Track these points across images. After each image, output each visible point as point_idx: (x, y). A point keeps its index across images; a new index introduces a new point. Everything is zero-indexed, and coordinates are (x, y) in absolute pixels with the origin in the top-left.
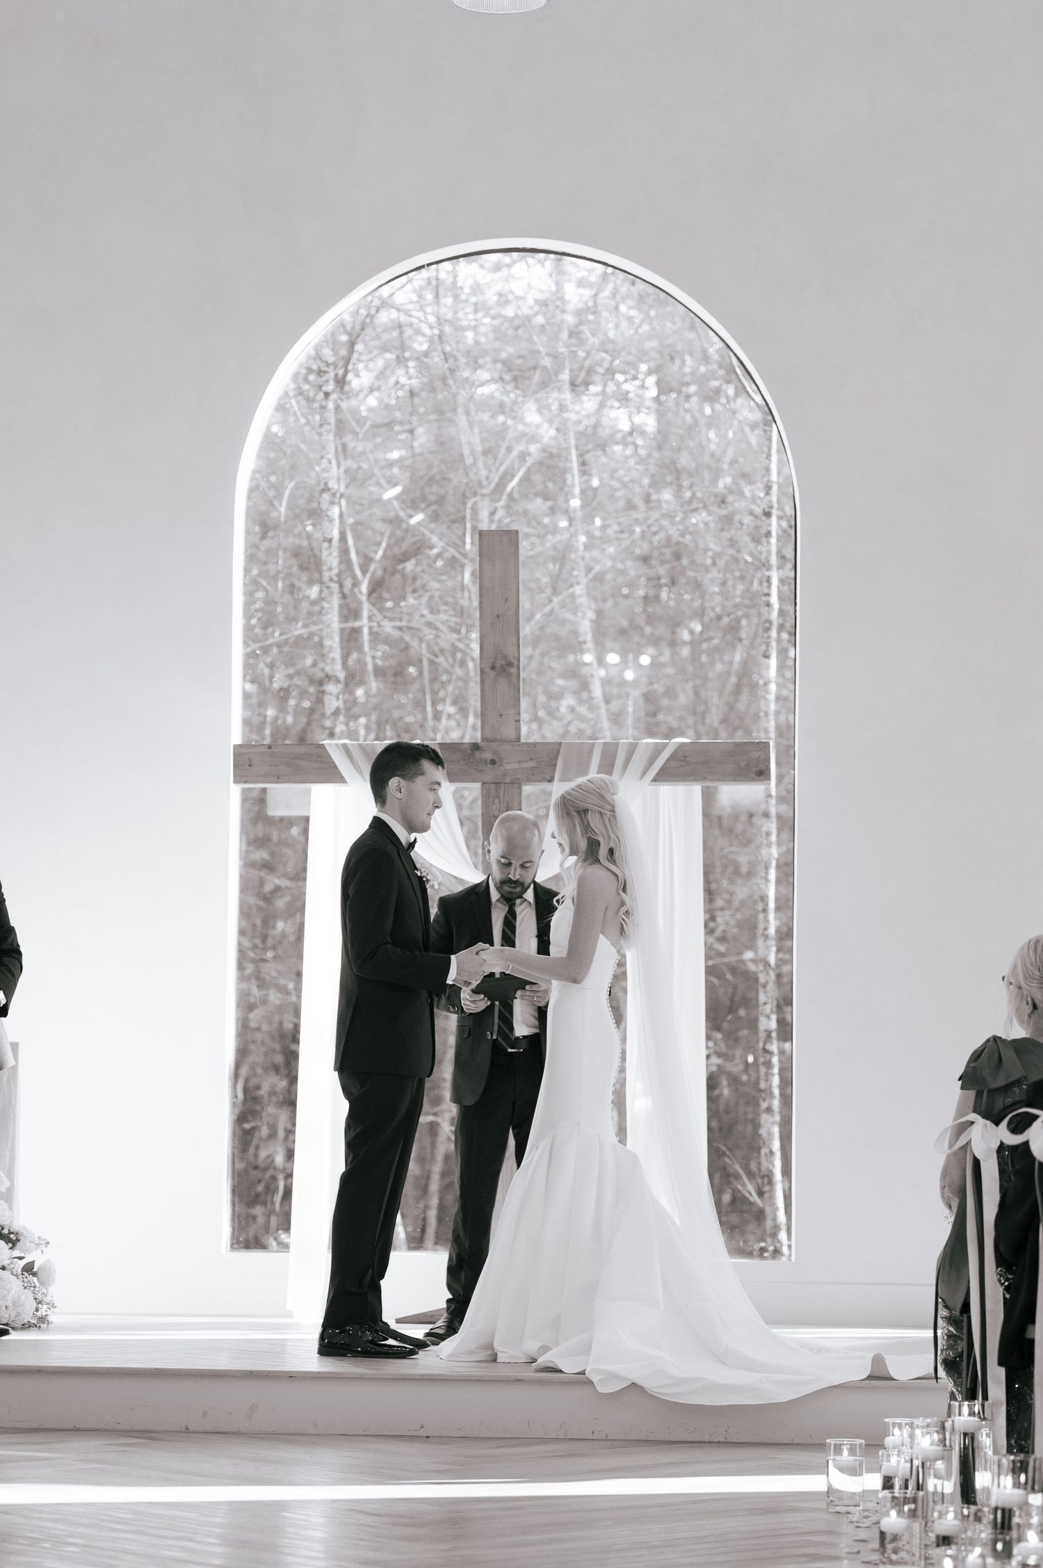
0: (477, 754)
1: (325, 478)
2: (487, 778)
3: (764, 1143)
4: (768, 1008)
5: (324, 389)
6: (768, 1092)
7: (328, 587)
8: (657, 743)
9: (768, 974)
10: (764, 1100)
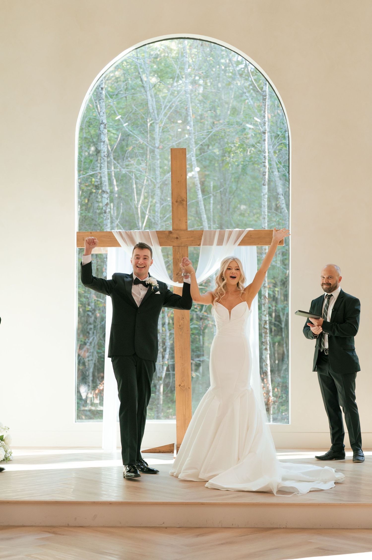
0: (171, 235)
1: (102, 119)
2: (175, 244)
3: (264, 361)
4: (265, 313)
5: (101, 86)
6: (265, 342)
7: (103, 159)
8: (240, 230)
9: (265, 300)
10: (264, 346)
